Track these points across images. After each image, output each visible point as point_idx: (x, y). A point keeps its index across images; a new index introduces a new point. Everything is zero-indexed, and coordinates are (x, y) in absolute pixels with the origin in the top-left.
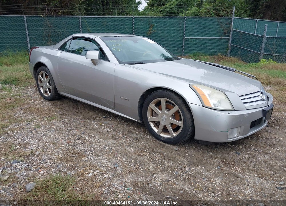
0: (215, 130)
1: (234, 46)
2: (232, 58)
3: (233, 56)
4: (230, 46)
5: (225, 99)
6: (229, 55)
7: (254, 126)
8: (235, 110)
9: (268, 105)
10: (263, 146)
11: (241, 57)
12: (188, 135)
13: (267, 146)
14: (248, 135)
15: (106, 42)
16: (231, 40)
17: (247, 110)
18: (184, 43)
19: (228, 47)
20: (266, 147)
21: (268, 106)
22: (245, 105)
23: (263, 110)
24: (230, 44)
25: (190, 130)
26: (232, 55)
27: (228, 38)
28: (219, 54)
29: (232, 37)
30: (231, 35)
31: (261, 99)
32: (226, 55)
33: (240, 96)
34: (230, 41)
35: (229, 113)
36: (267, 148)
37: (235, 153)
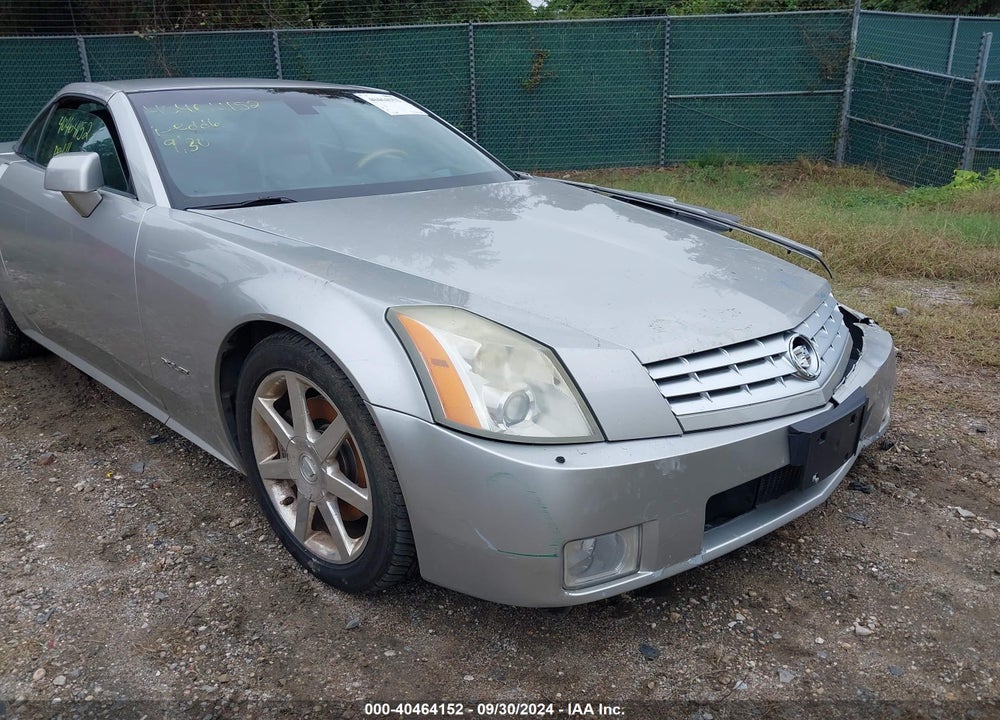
0: (490, 546)
1: (861, 122)
2: (852, 171)
3: (856, 163)
4: (844, 122)
5: (557, 382)
6: (839, 158)
7: (754, 507)
8: (607, 441)
9: (832, 400)
10: (795, 604)
11: (886, 166)
12: (395, 558)
13: (817, 606)
14: (696, 561)
15: (148, 112)
16: (847, 99)
17: (686, 433)
18: (664, 117)
19: (835, 125)
20: (806, 614)
21: (830, 405)
22: (680, 408)
23: (790, 429)
24: (843, 118)
25: (399, 534)
26: (852, 158)
27: (839, 93)
28: (800, 157)
29: (854, 85)
30: (849, 81)
31: (792, 370)
32: (830, 157)
33: (649, 366)
34: (846, 107)
35: (561, 460)
36: (815, 617)
37: (633, 647)
